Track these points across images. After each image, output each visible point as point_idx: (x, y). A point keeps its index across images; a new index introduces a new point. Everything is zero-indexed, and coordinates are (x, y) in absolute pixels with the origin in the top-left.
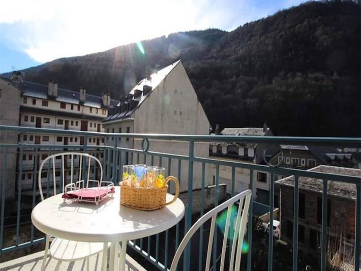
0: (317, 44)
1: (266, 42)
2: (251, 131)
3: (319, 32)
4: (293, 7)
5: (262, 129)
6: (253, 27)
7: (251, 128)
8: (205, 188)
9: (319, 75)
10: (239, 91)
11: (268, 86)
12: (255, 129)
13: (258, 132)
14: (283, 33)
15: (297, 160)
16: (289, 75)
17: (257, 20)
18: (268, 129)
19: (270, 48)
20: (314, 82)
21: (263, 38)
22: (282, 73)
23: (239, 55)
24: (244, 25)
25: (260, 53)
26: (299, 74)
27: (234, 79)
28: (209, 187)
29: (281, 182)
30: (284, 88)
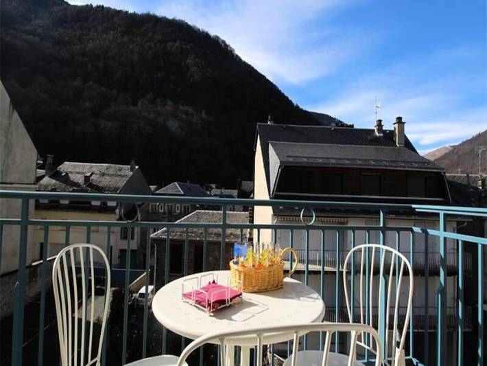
0: (188, 74)
1: (131, 47)
2: (112, 169)
3: (190, 61)
4: (165, 17)
5: (129, 166)
6: (112, 17)
7: (112, 165)
8: (27, 267)
9: (190, 110)
10: (88, 104)
11: (132, 108)
12: (118, 166)
13: (123, 170)
14: (152, 45)
15: (172, 206)
16: (158, 100)
17: (118, 9)
18: (137, 167)
19: (135, 57)
20: (184, 116)
21: (125, 39)
22: (150, 96)
23: (88, 49)
24: (97, 6)
25: (122, 59)
26: (170, 102)
27: (77, 83)
28: (34, 264)
29: (156, 235)
30: (152, 116)
